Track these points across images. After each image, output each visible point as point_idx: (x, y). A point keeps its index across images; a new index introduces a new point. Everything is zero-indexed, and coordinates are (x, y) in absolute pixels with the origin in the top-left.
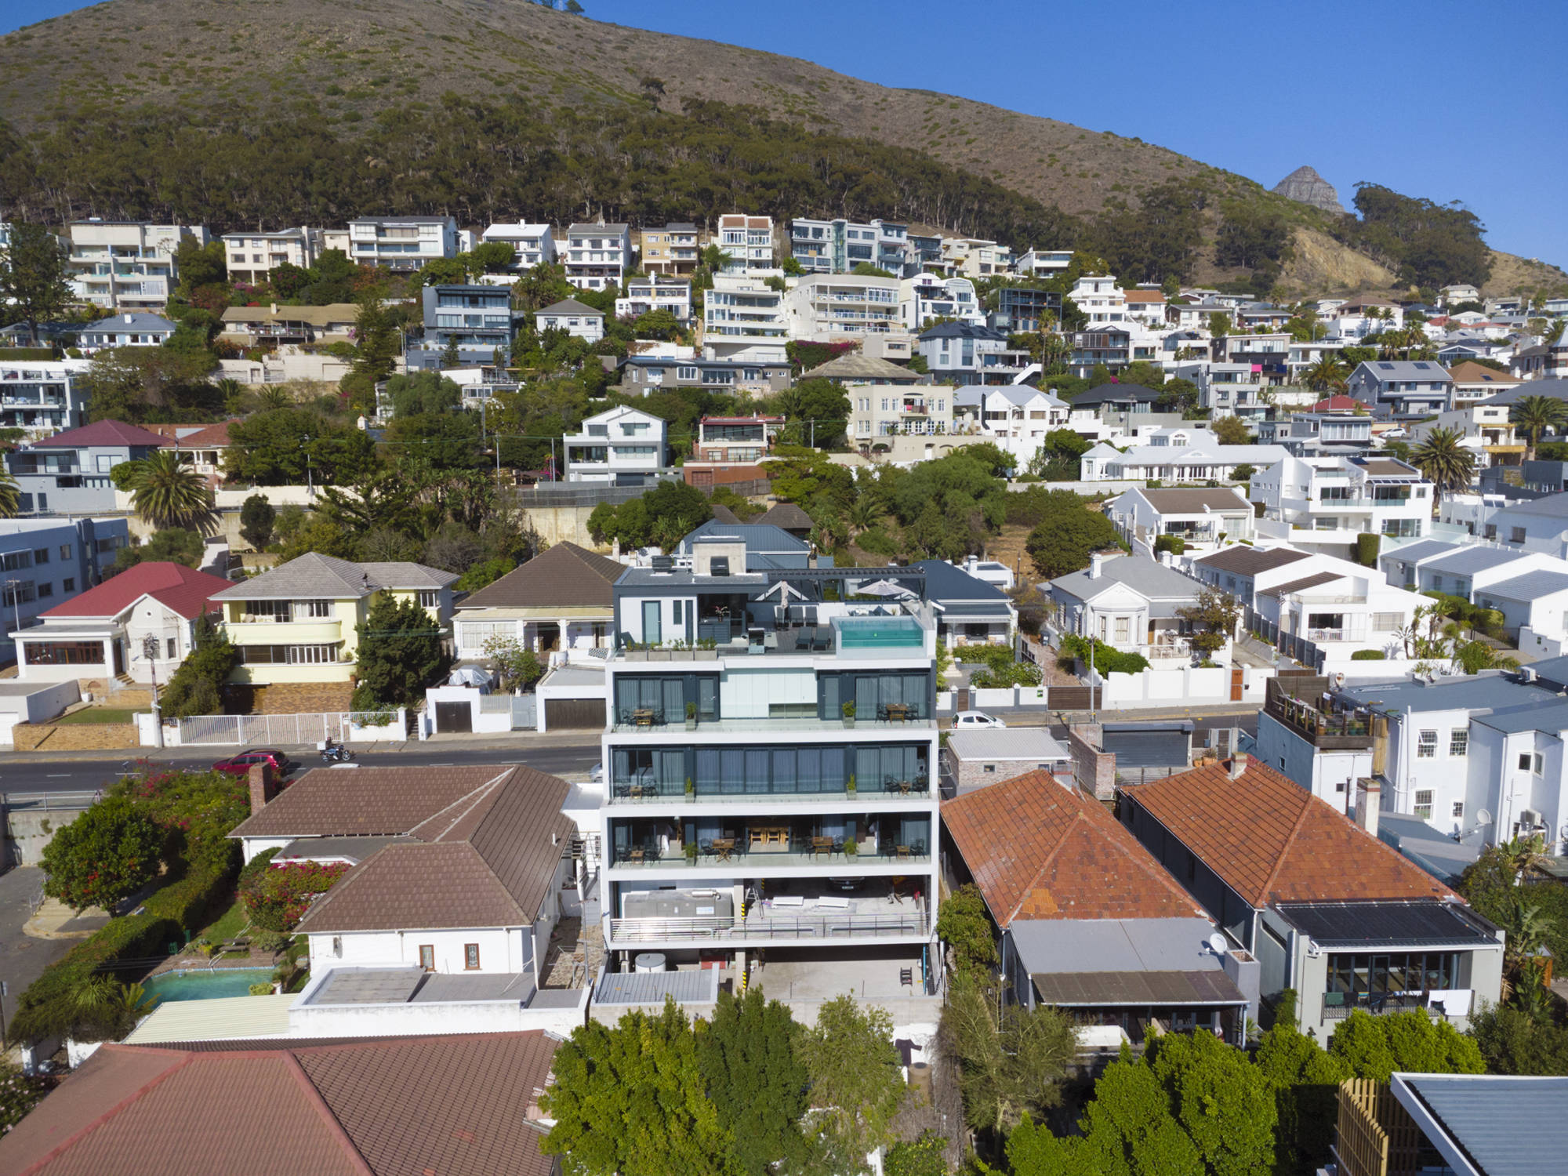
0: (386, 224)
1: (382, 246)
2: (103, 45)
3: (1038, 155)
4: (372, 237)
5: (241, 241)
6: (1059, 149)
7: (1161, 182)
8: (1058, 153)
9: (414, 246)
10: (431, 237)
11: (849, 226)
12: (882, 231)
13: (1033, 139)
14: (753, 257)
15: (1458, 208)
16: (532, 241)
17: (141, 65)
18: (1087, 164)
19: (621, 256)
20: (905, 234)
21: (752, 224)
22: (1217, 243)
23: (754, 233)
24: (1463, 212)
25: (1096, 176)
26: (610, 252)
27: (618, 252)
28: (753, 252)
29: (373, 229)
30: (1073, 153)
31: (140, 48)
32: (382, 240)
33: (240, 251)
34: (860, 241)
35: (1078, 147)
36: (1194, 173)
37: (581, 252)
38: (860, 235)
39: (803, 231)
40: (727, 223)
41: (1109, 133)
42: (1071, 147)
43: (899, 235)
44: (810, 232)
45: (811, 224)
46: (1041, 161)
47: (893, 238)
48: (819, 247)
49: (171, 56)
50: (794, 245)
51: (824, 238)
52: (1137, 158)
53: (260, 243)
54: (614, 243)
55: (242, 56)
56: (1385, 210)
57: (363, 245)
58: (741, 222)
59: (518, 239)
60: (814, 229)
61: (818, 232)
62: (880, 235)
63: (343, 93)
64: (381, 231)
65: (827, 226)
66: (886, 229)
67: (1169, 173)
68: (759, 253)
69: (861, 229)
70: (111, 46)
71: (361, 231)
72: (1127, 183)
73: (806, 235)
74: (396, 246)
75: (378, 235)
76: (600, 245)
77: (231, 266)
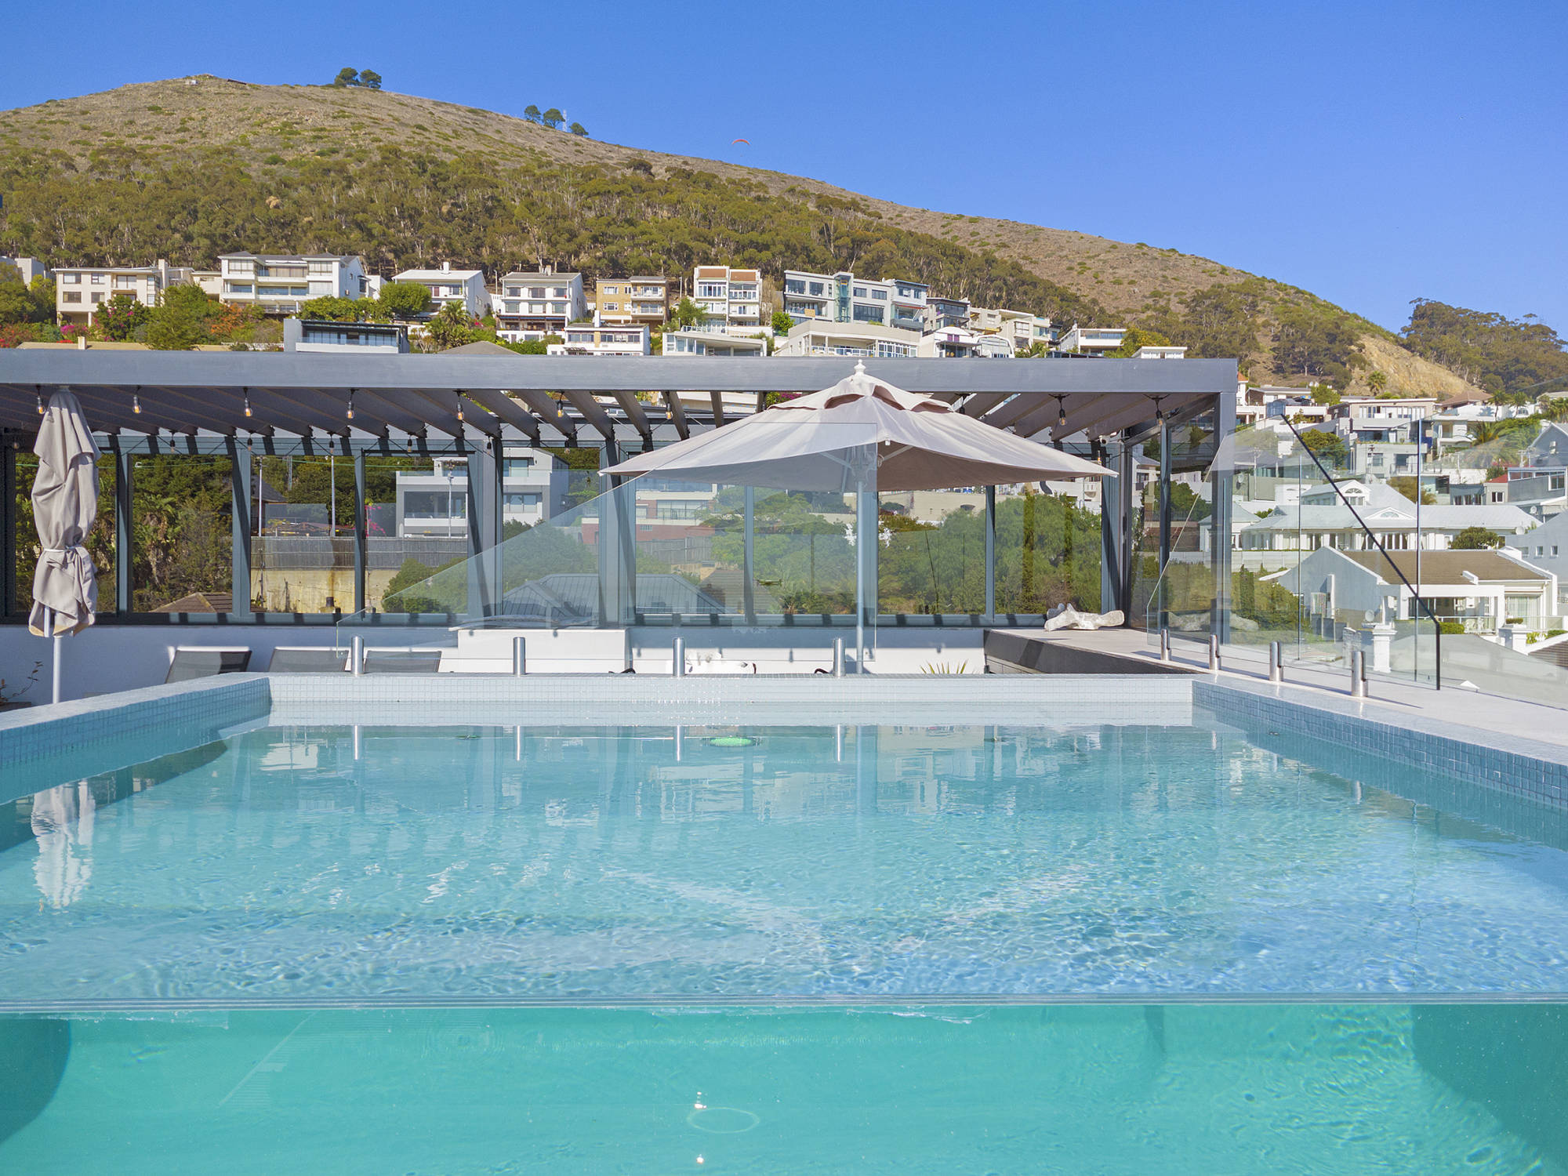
0: (270, 262)
1: (262, 289)
2: (41, 126)
3: (1066, 264)
4: (251, 276)
5: (78, 276)
6: (1089, 257)
7: (1205, 288)
8: (1089, 263)
9: (302, 289)
10: (324, 277)
11: (854, 283)
12: (896, 290)
13: (1061, 248)
14: (736, 315)
15: (1532, 322)
16: (455, 286)
17: (73, 143)
18: (1121, 272)
19: (568, 307)
20: (924, 295)
21: (733, 276)
22: (1274, 350)
23: (738, 287)
24: (1539, 326)
25: (1132, 283)
26: (553, 303)
27: (564, 303)
28: (735, 308)
29: (251, 266)
30: (1105, 262)
31: (78, 128)
32: (262, 279)
33: (75, 288)
34: (869, 300)
35: (1110, 256)
36: (1241, 280)
37: (518, 302)
38: (869, 293)
39: (799, 287)
40: (703, 274)
41: (1142, 245)
42: (1102, 256)
43: (917, 296)
44: (807, 287)
45: (808, 278)
46: (1071, 269)
47: (909, 299)
48: (818, 306)
49: (110, 135)
50: (788, 303)
51: (825, 295)
52: (1175, 266)
53: (101, 279)
54: (560, 292)
55: (187, 135)
56: (1451, 325)
57: (237, 286)
58: (722, 274)
59: (438, 284)
60: (812, 284)
61: (817, 288)
62: (893, 293)
63: (284, 162)
64: (261, 269)
65: (828, 281)
66: (902, 286)
67: (1213, 280)
68: (743, 310)
69: (870, 286)
70: (48, 126)
71: (236, 269)
72: (1167, 290)
73: (802, 290)
74: (282, 289)
75: (257, 274)
76: (542, 293)
77: (62, 307)
